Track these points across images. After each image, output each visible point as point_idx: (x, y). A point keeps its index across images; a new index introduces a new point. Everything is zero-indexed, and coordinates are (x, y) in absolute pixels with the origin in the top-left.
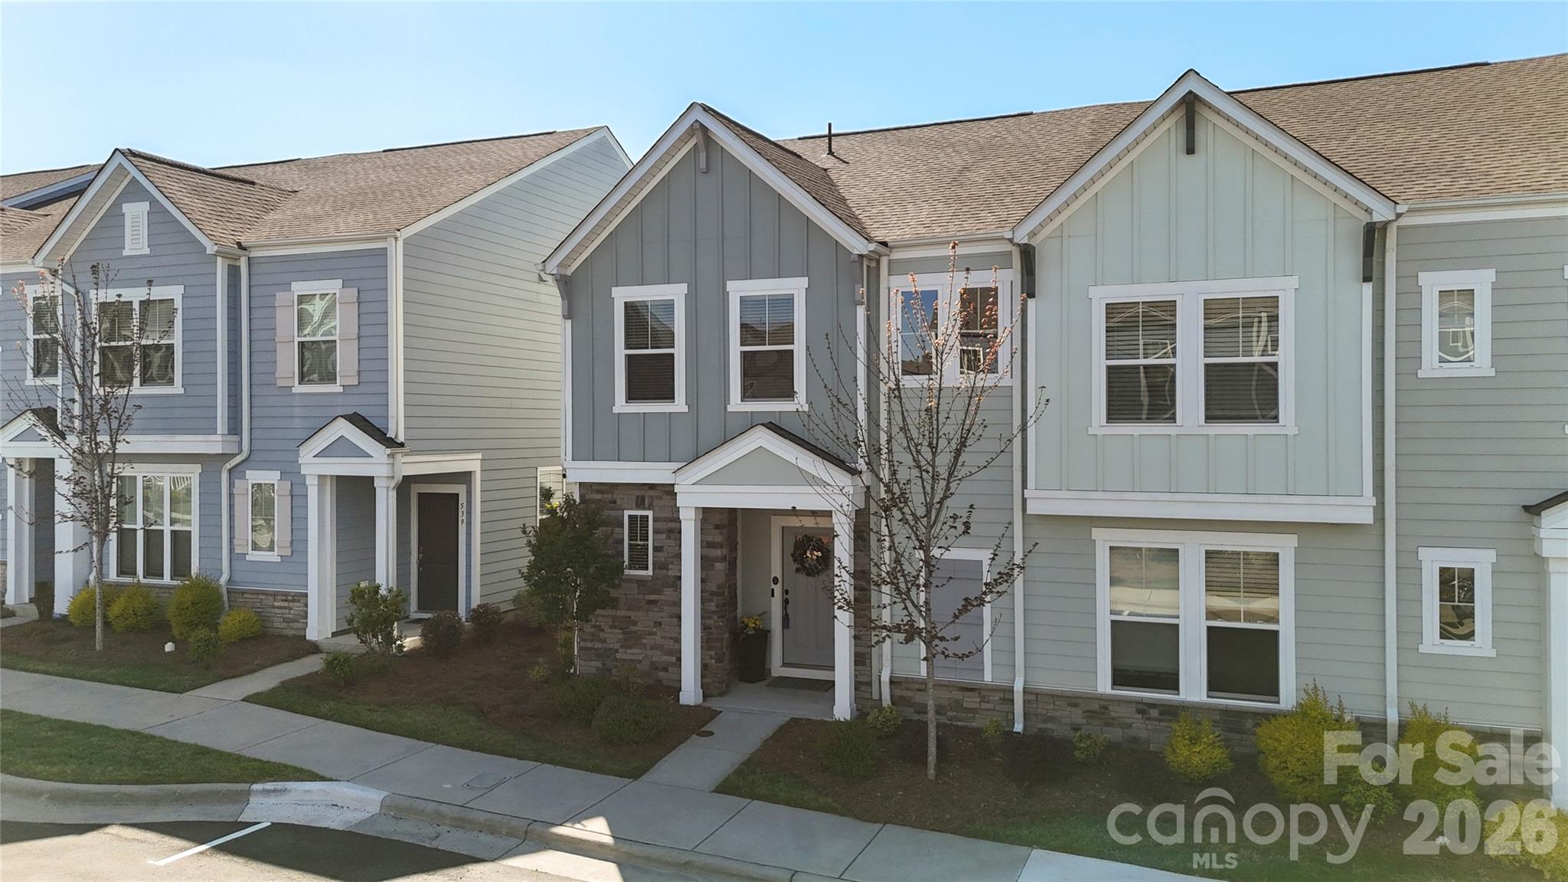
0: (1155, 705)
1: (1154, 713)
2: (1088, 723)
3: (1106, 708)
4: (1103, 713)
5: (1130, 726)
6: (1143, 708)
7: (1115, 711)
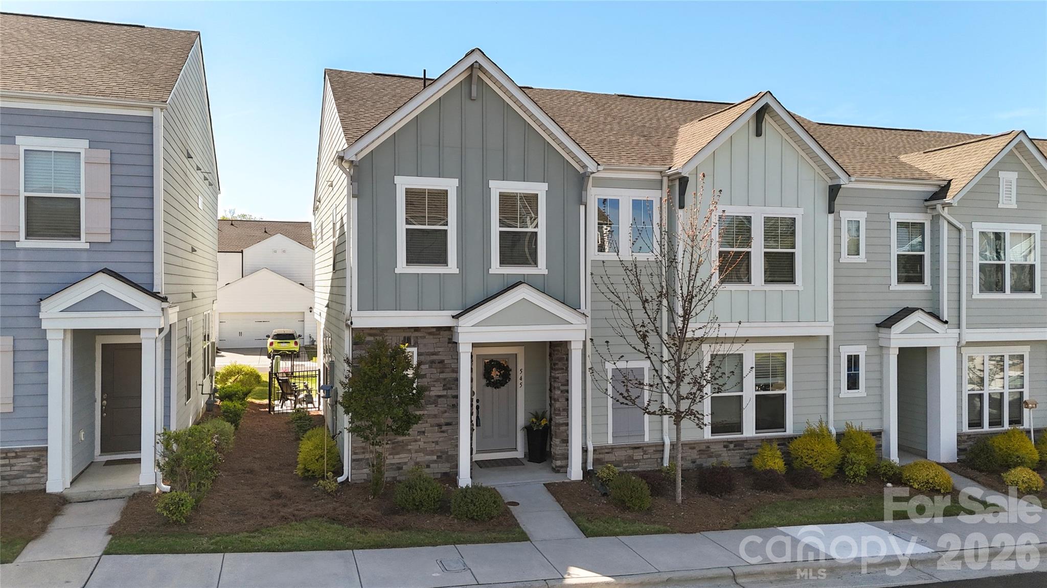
0: (732, 441)
1: (732, 446)
2: (700, 458)
3: (709, 447)
4: (707, 451)
5: (720, 455)
6: (726, 444)
7: (714, 448)
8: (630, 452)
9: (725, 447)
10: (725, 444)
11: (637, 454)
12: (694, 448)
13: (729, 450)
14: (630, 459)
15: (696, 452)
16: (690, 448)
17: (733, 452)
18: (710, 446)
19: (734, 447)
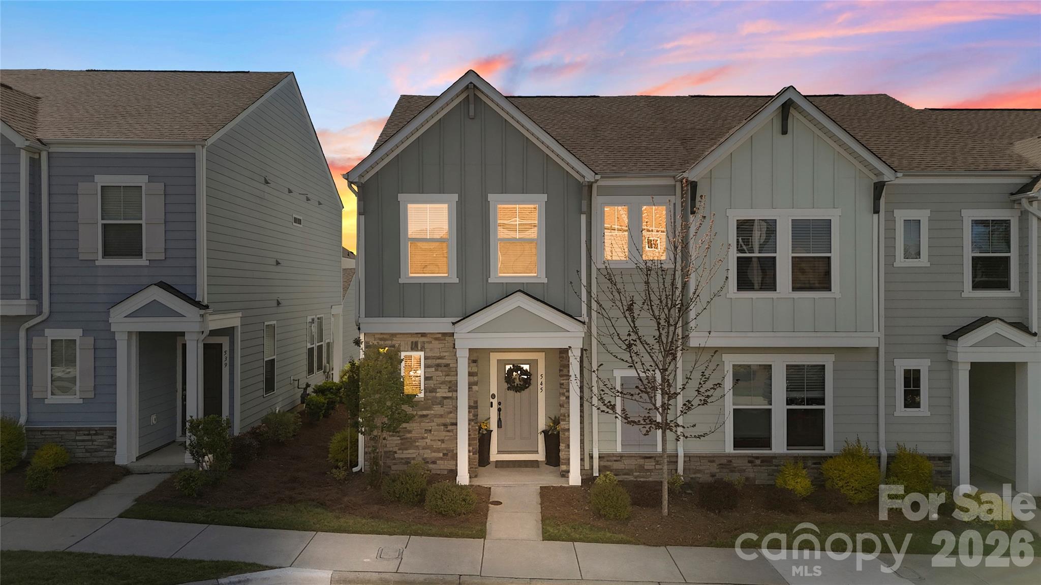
0: (758, 457)
1: (758, 462)
2: (720, 472)
3: (731, 461)
4: (730, 465)
5: (744, 471)
6: (752, 460)
7: (736, 463)
8: (641, 461)
9: (750, 462)
10: (750, 459)
11: (648, 464)
12: (713, 461)
13: (755, 466)
14: (641, 468)
15: (716, 466)
16: (709, 461)
17: (759, 468)
18: (733, 461)
19: (761, 463)
